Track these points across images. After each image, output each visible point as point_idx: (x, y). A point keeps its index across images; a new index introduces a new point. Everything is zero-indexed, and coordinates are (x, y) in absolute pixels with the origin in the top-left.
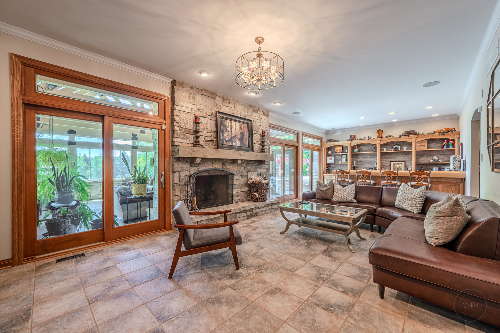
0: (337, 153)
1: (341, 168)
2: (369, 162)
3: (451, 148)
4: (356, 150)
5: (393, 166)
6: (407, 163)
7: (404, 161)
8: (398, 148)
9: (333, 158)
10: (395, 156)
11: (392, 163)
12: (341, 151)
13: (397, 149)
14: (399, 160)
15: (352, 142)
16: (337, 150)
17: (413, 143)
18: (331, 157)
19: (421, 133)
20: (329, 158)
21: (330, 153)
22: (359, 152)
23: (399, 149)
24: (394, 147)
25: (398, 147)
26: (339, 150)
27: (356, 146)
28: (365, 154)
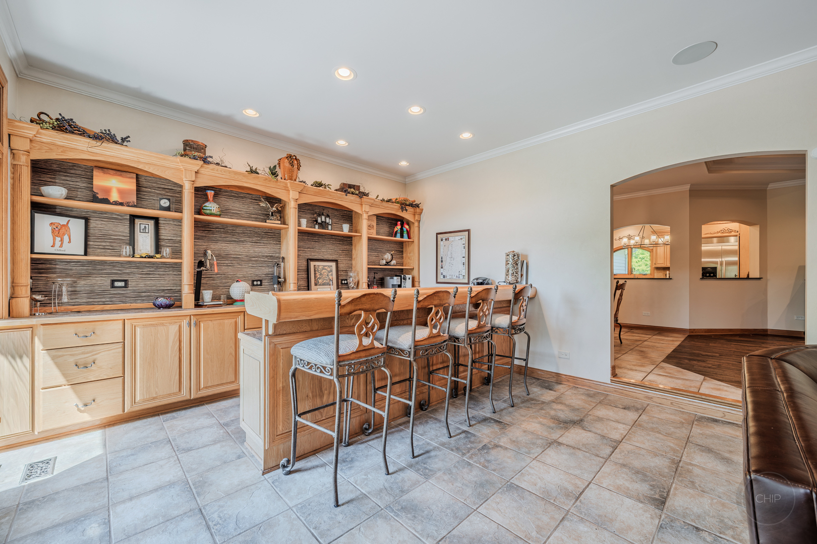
0: (106, 201)
1: (126, 281)
2: (250, 259)
3: (405, 239)
4: (212, 207)
5: (315, 274)
6: (342, 266)
7: (336, 261)
8: (328, 224)
9: (76, 227)
10: (317, 244)
11: (312, 264)
12: (133, 199)
13: (323, 225)
14: (326, 257)
15: (203, 171)
16: (108, 190)
17: (365, 216)
18: (62, 220)
19: (372, 196)
20: (44, 222)
21: (55, 193)
22: (219, 216)
23: (330, 227)
24: (319, 221)
25: (328, 220)
26: (121, 192)
27: (210, 193)
28: (239, 230)
